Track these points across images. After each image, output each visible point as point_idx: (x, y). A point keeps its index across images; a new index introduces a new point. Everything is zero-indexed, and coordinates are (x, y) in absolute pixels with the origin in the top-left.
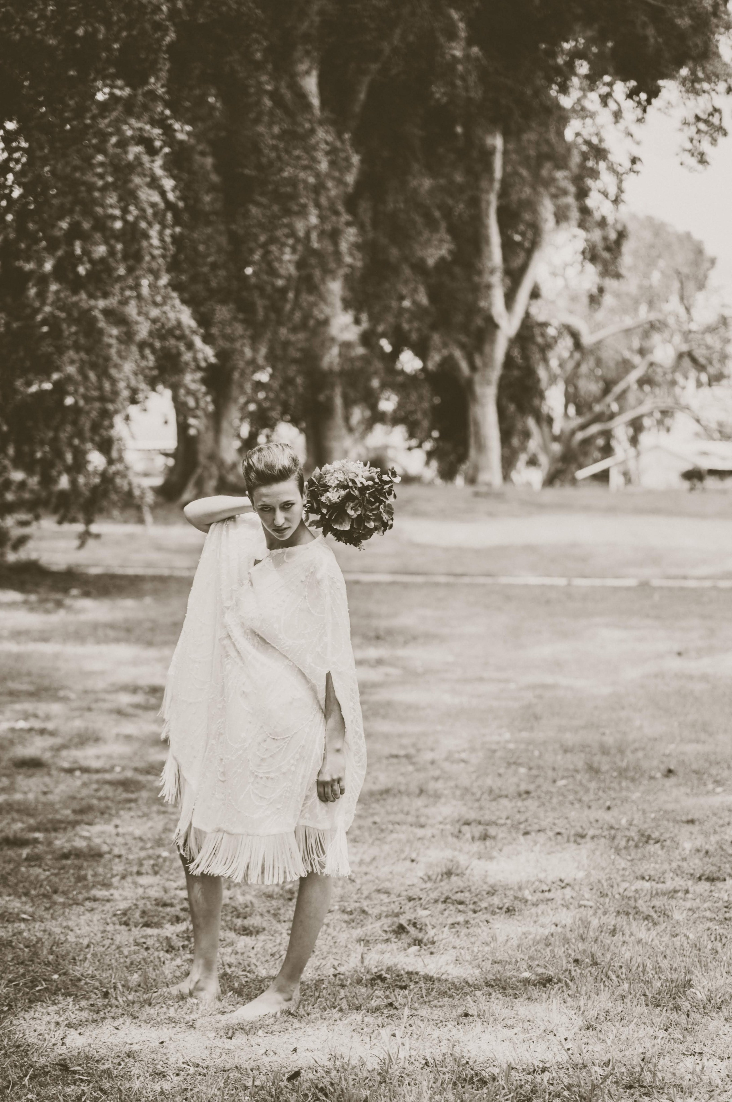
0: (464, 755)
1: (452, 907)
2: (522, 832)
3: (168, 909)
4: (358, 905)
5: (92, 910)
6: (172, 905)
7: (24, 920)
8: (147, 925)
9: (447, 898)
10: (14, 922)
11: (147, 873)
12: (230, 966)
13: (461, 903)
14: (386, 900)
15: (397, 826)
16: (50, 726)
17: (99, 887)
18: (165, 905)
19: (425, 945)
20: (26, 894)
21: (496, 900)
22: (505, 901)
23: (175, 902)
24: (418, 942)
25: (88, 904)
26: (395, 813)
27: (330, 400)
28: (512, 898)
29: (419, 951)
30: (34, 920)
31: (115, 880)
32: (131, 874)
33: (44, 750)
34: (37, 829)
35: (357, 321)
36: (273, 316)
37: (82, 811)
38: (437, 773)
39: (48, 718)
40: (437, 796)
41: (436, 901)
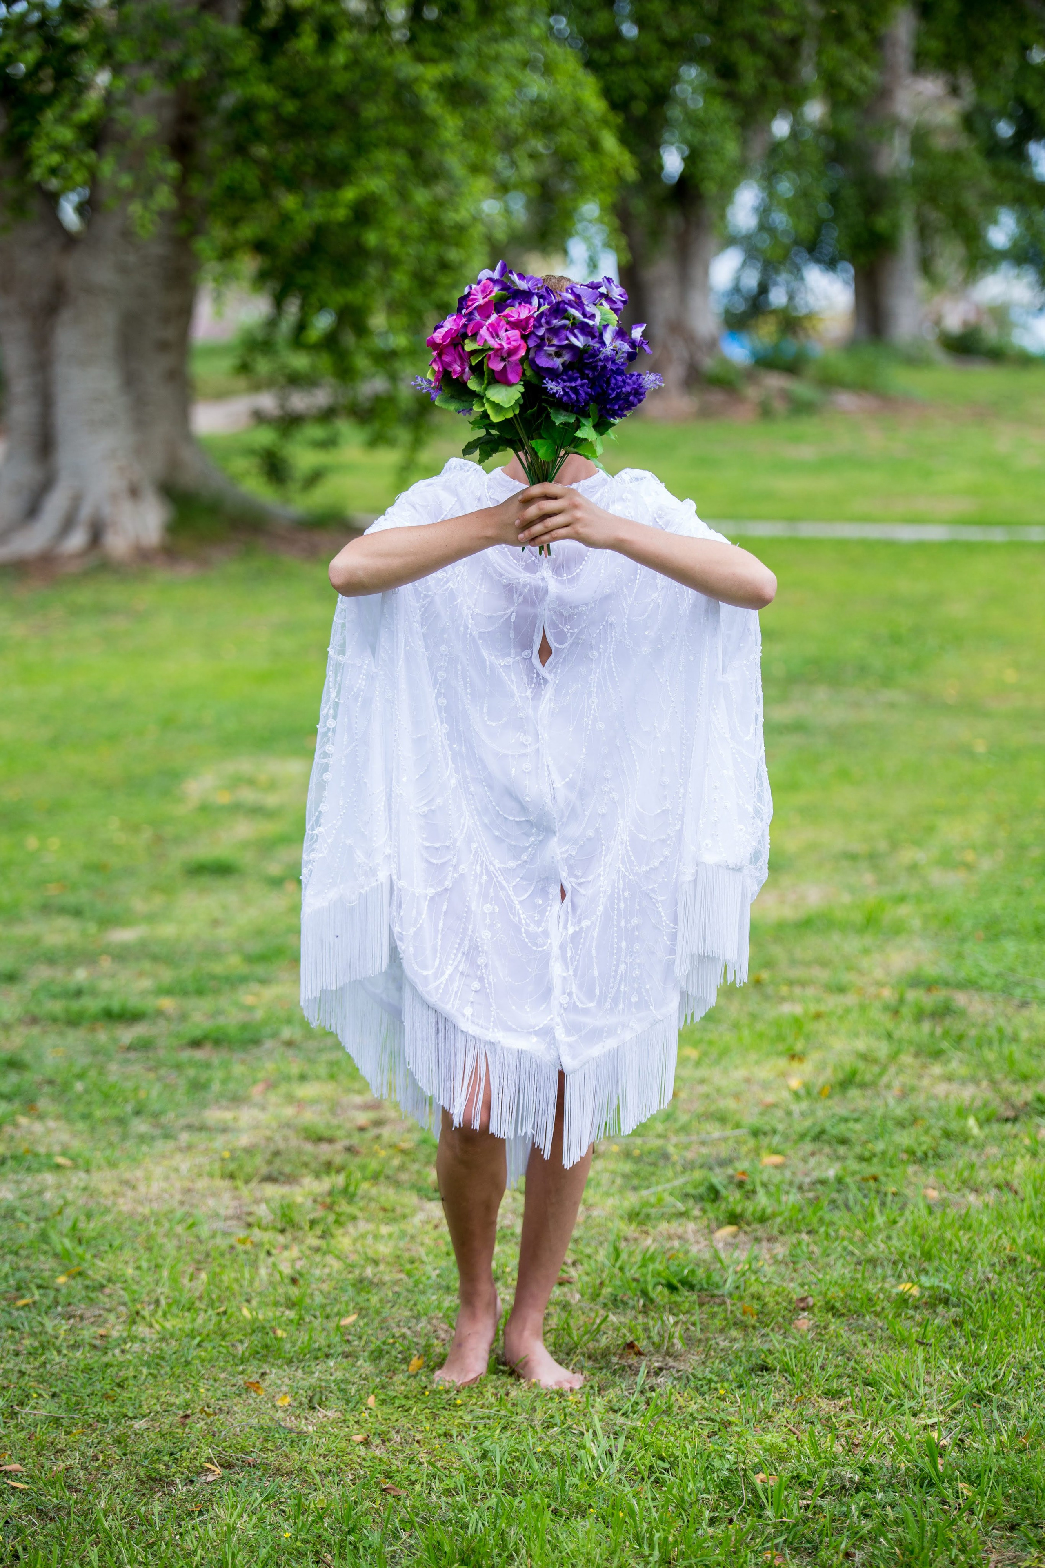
0: (970, 856)
1: (827, 1149)
2: (1016, 1002)
3: (325, 1147)
4: (660, 1142)
5: (189, 1147)
6: (331, 1141)
7: (59, 1167)
8: (270, 1179)
9: (823, 1132)
10: (39, 1171)
11: (318, 1078)
12: (376, 1263)
13: (844, 1141)
14: (716, 1134)
15: (797, 991)
16: (272, 800)
17: (224, 1102)
18: (320, 1139)
19: (749, 1224)
20: (86, 1117)
21: (904, 1138)
22: (924, 1138)
23: (340, 1133)
24: (734, 1219)
25: (185, 1137)
26: (807, 964)
27: (896, 227)
28: (938, 1133)
29: (735, 1236)
30: (76, 1167)
31: (256, 1092)
32: (288, 1079)
33: (245, 845)
34: (169, 992)
35: (954, 91)
36: (775, 84)
37: (263, 958)
38: (915, 887)
39: (272, 786)
40: (897, 930)
41: (802, 1136)
